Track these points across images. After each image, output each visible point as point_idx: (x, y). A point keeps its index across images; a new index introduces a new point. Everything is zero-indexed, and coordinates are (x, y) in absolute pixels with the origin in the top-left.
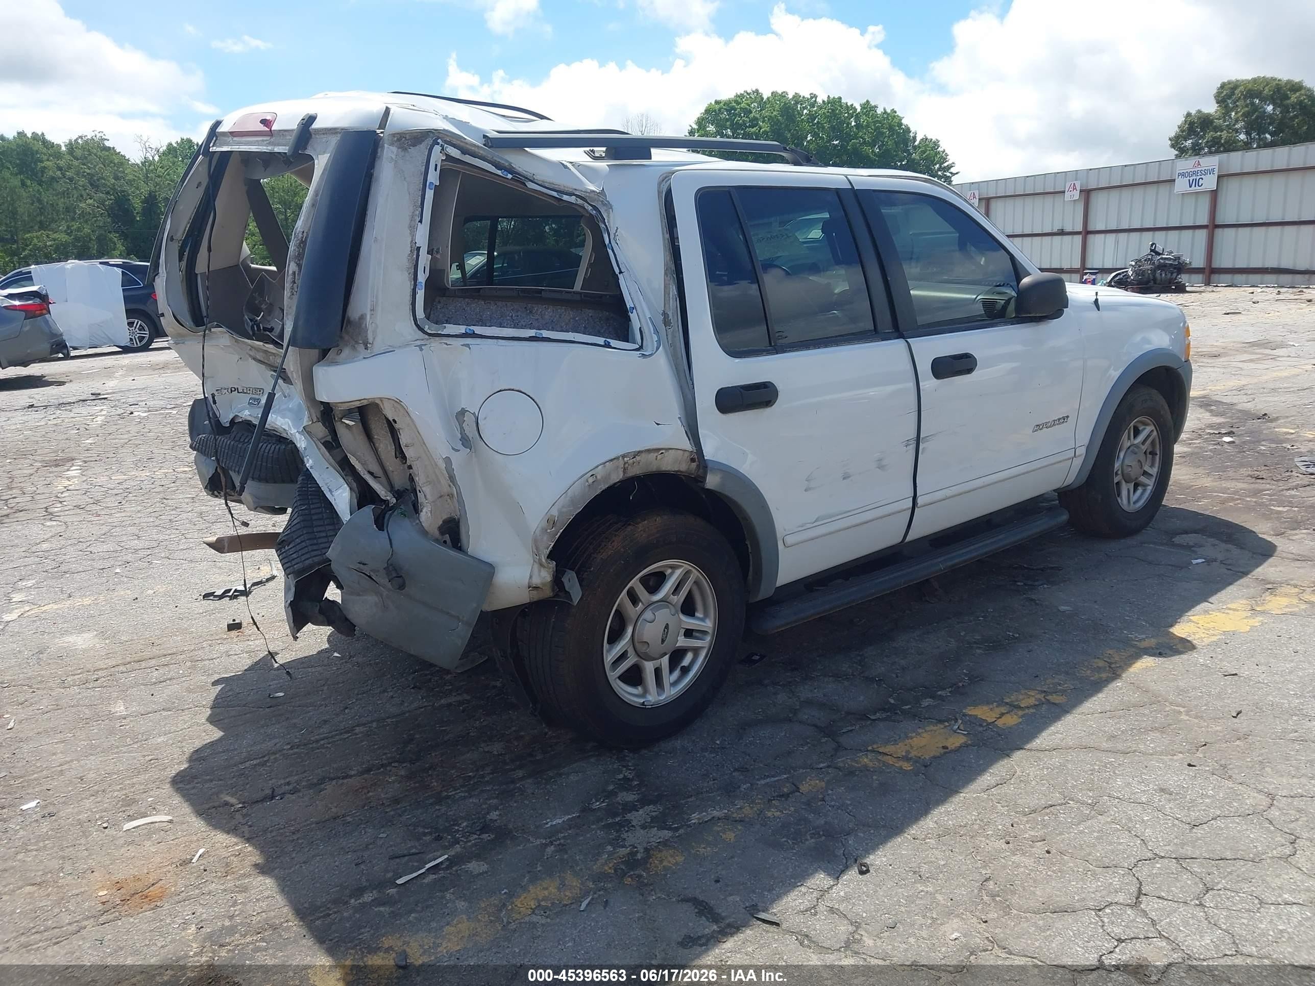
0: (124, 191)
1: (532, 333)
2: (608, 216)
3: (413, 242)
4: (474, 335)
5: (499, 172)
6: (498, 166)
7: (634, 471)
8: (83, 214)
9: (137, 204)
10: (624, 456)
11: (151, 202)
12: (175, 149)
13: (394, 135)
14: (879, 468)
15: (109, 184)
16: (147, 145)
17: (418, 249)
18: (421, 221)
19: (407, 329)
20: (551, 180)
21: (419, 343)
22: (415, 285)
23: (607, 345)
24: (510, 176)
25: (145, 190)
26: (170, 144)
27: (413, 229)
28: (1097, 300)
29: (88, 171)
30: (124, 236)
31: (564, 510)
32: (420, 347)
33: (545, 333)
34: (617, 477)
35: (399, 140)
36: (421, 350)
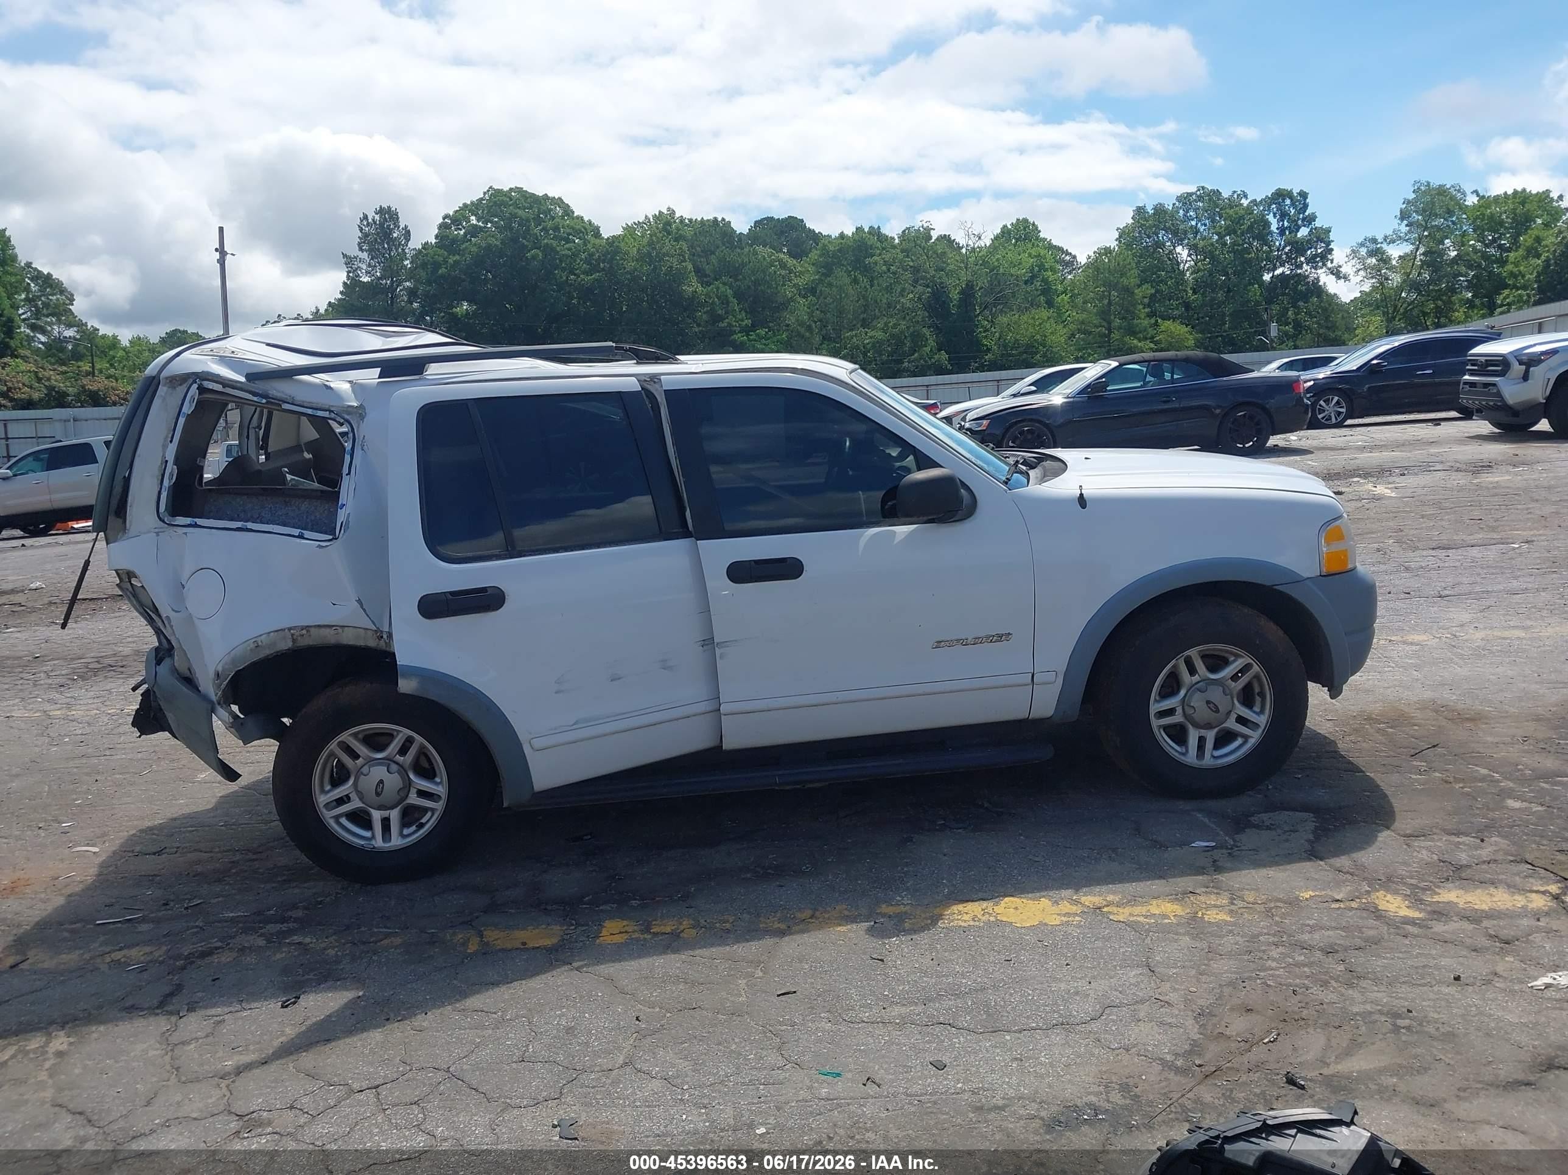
0: (942, 283)
1: (239, 524)
2: (358, 427)
3: (164, 456)
4: (196, 526)
5: (255, 399)
6: (254, 394)
7: (304, 642)
8: (903, 309)
9: (955, 295)
10: (290, 629)
11: (968, 293)
12: (1009, 232)
13: (167, 378)
14: (664, 669)
15: (929, 276)
16: (970, 230)
17: (167, 461)
18: (171, 442)
19: (152, 520)
20: (308, 400)
21: (157, 530)
22: (161, 488)
23: (301, 537)
24: (264, 401)
25: (964, 277)
26: (1005, 226)
27: (165, 447)
28: (1081, 495)
29: (911, 264)
30: (938, 330)
31: (227, 667)
32: (157, 534)
33: (250, 525)
34: (286, 645)
35: (170, 381)
36: (158, 535)
